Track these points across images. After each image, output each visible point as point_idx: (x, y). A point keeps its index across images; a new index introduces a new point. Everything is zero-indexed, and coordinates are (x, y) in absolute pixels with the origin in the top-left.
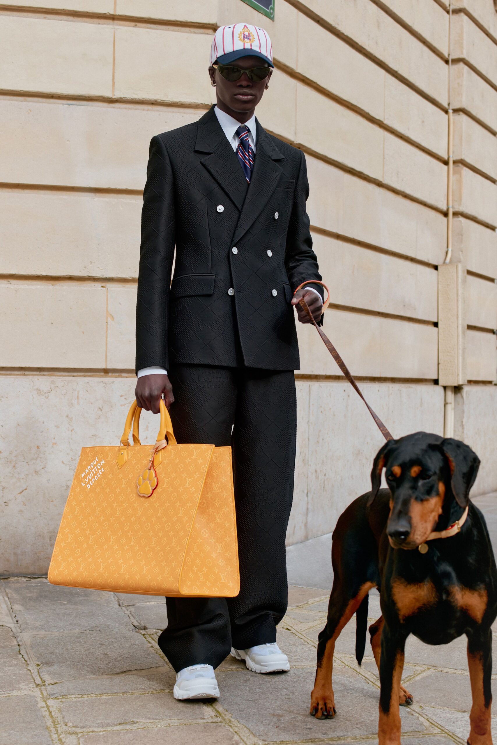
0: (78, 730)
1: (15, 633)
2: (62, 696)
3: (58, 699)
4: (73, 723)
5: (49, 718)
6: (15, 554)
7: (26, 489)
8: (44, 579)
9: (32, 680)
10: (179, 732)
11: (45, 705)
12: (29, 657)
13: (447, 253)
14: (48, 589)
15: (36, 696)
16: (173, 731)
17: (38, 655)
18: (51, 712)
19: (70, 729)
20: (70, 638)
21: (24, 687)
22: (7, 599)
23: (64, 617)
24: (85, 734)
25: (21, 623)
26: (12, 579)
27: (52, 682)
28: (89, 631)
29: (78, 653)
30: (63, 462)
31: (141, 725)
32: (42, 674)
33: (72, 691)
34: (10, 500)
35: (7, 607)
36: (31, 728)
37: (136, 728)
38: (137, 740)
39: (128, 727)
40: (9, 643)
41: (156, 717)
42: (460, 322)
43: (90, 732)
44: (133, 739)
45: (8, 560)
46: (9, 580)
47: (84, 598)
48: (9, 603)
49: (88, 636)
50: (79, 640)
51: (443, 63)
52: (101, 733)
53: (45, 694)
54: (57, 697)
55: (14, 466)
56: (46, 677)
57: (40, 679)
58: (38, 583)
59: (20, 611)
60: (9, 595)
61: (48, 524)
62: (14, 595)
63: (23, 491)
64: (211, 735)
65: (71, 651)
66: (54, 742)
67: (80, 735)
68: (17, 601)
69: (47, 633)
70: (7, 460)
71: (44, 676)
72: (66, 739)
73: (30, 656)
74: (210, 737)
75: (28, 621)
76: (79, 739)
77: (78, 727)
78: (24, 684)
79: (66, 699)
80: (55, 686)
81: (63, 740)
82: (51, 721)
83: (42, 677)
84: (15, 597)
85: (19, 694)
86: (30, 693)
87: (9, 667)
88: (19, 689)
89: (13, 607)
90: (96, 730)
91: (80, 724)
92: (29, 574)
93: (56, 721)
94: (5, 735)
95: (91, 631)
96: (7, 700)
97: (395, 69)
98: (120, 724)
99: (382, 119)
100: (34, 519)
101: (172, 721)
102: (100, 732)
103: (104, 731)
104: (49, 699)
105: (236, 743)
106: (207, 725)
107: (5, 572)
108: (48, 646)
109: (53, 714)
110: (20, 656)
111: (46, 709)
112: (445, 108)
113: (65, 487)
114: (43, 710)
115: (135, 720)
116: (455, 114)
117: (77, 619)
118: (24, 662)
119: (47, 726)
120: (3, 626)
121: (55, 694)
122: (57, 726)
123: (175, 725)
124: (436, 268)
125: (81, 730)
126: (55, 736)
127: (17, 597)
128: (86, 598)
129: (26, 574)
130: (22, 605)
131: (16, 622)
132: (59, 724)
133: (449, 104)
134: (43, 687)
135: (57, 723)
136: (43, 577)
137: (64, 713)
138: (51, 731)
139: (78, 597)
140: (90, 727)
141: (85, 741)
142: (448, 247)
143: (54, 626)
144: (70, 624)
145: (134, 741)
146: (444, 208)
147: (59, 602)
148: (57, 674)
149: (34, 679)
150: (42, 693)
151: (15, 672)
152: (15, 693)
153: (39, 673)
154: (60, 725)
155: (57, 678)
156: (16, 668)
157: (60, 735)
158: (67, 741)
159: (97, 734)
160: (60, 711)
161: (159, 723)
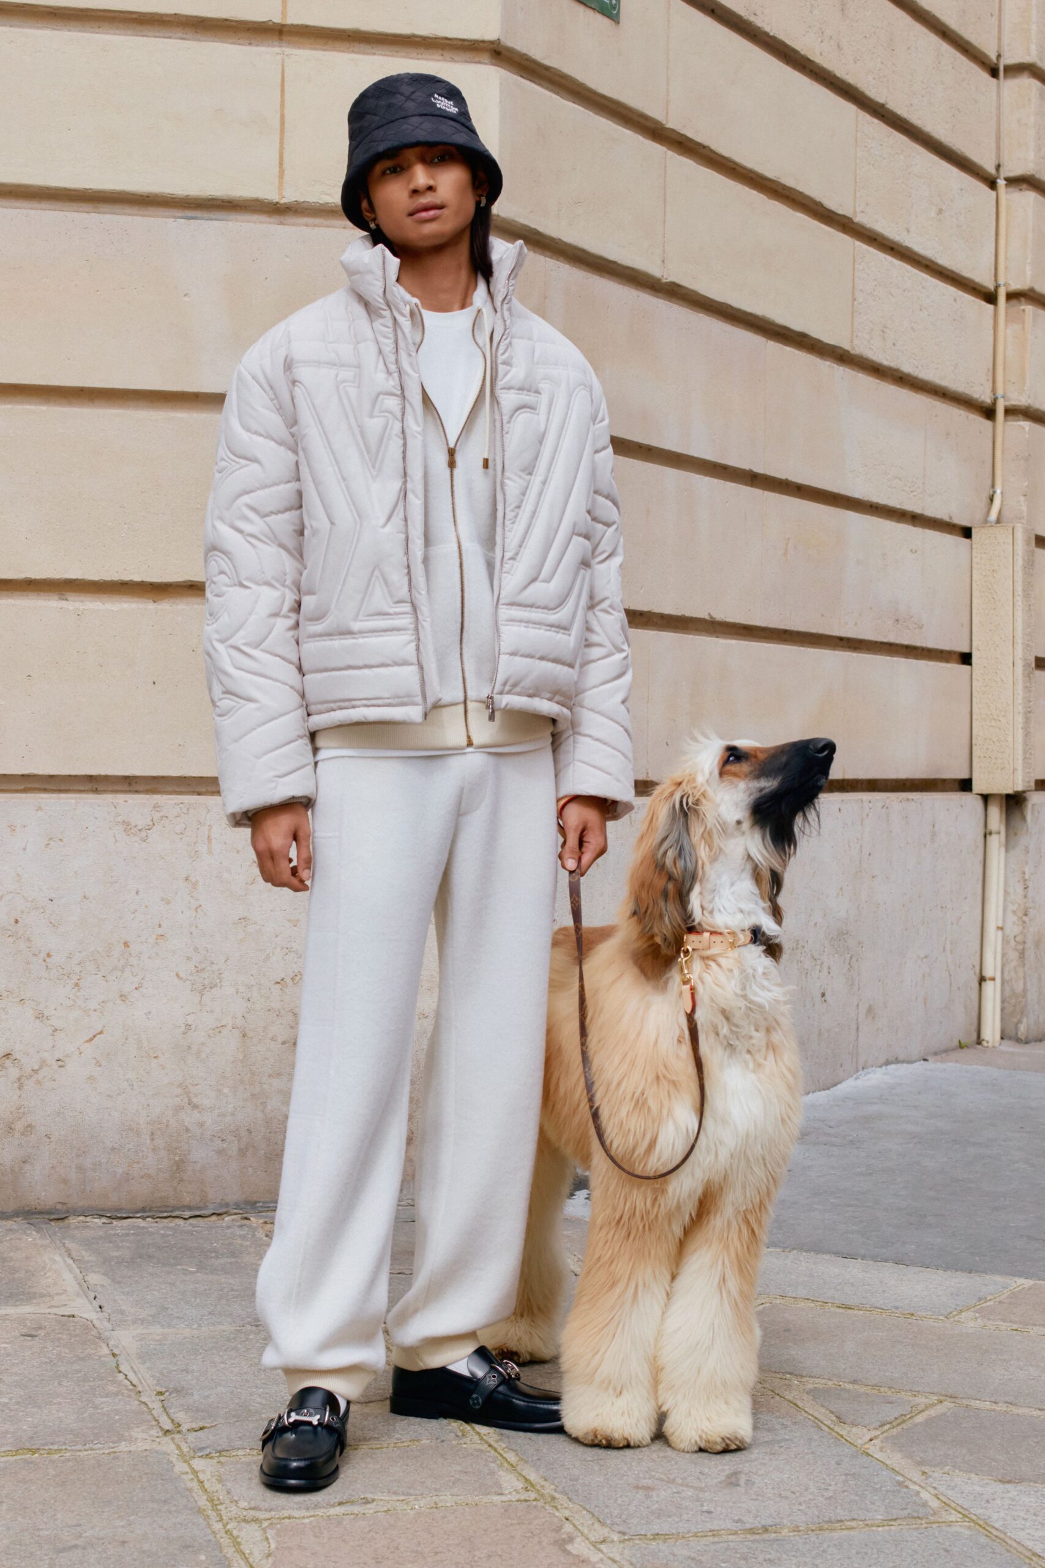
0: (261, 1515)
1: (101, 1331)
2: (220, 1452)
3: (211, 1458)
4: (249, 1503)
5: (200, 1493)
6: (80, 1168)
7: (101, 1033)
8: (140, 1220)
9: (154, 1423)
10: (456, 1517)
11: (188, 1469)
12: (138, 1378)
13: (992, 500)
14: (151, 1242)
15: (169, 1451)
16: (444, 1517)
17: (158, 1375)
18: (202, 1482)
19: (244, 1513)
20: (214, 1340)
21: (141, 1436)
22: (70, 1261)
23: (196, 1298)
24: (275, 1521)
25: (109, 1311)
26: (73, 1221)
27: (195, 1425)
28: (250, 1327)
29: (236, 1370)
30: (177, 975)
31: (382, 1506)
32: (172, 1411)
33: (237, 1443)
34: (67, 1056)
35: (76, 1278)
36: (170, 1512)
37: (372, 1511)
38: (377, 1533)
39: (356, 1509)
40: (94, 1352)
41: (409, 1491)
42: (1019, 653)
43: (284, 1518)
44: (370, 1531)
45: (65, 1181)
46: (66, 1221)
47: (229, 1260)
48: (78, 1271)
49: (251, 1337)
50: (233, 1345)
51: (985, 76)
52: (306, 1521)
53: (185, 1450)
54: (210, 1453)
55: (77, 985)
56: (180, 1416)
57: (169, 1421)
58: (129, 1229)
59: (102, 1286)
60: (74, 1254)
61: (148, 1105)
62: (84, 1253)
63: (95, 1036)
64: (518, 1524)
65: (223, 1366)
66: (218, 1536)
67: (265, 1524)
68: (92, 1266)
69: (166, 1330)
70: (61, 971)
71: (176, 1415)
72: (240, 1530)
73: (140, 1376)
74: (517, 1527)
75: (123, 1308)
76: (264, 1530)
77: (260, 1510)
78: (139, 1430)
79: (228, 1459)
80: (200, 1433)
81: (235, 1533)
82: (205, 1497)
83: (173, 1416)
84: (86, 1258)
85: (133, 1448)
86: (155, 1446)
87: (102, 1397)
88: (131, 1440)
89: (87, 1278)
90: (296, 1514)
91: (263, 1503)
92: (109, 1210)
93: (215, 1498)
94: (122, 1524)
95: (254, 1328)
96: (113, 1459)
97: (880, 99)
98: (341, 1504)
99: (849, 214)
100: (119, 1094)
101: (442, 1498)
102: (304, 1518)
103: (311, 1516)
104: (194, 1458)
105: (569, 1537)
106: (510, 1505)
107: (59, 1207)
108: (174, 1356)
109: (207, 1485)
110: (121, 1377)
111: (192, 1476)
112: (990, 174)
113: (183, 1029)
114: (185, 1477)
115: (370, 1496)
116: (1011, 189)
117: (223, 1302)
118: (131, 1387)
119: (200, 1508)
120: (73, 1316)
121: (204, 1448)
122: (219, 1507)
123: (448, 1504)
124: (967, 532)
125: (267, 1515)
126: (218, 1526)
127: (91, 1258)
128: (233, 1260)
129: (103, 1210)
130: (103, 1274)
131: (99, 1309)
132: (221, 1504)
133: (998, 167)
134: (177, 1436)
135: (217, 1502)
136: (138, 1215)
137: (229, 1484)
138: (208, 1516)
139: (217, 1257)
140: (283, 1509)
141: (278, 1534)
142: (993, 486)
143: (178, 1317)
144: (210, 1313)
145: (372, 1533)
146: (987, 399)
147: (179, 1267)
148: (202, 1411)
149: (156, 1421)
150: (179, 1447)
151: (118, 1407)
152: (123, 1446)
153: (165, 1409)
154: (225, 1506)
155: (203, 1419)
156: (117, 1400)
157: (227, 1523)
158: (243, 1534)
159: (298, 1521)
160: (220, 1480)
161: (416, 1502)
